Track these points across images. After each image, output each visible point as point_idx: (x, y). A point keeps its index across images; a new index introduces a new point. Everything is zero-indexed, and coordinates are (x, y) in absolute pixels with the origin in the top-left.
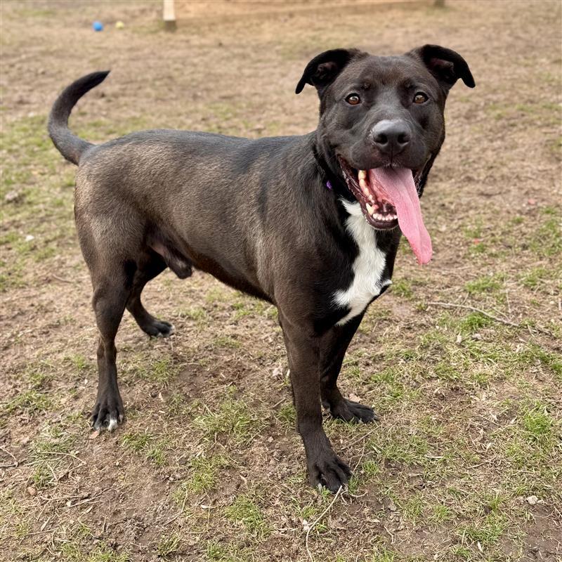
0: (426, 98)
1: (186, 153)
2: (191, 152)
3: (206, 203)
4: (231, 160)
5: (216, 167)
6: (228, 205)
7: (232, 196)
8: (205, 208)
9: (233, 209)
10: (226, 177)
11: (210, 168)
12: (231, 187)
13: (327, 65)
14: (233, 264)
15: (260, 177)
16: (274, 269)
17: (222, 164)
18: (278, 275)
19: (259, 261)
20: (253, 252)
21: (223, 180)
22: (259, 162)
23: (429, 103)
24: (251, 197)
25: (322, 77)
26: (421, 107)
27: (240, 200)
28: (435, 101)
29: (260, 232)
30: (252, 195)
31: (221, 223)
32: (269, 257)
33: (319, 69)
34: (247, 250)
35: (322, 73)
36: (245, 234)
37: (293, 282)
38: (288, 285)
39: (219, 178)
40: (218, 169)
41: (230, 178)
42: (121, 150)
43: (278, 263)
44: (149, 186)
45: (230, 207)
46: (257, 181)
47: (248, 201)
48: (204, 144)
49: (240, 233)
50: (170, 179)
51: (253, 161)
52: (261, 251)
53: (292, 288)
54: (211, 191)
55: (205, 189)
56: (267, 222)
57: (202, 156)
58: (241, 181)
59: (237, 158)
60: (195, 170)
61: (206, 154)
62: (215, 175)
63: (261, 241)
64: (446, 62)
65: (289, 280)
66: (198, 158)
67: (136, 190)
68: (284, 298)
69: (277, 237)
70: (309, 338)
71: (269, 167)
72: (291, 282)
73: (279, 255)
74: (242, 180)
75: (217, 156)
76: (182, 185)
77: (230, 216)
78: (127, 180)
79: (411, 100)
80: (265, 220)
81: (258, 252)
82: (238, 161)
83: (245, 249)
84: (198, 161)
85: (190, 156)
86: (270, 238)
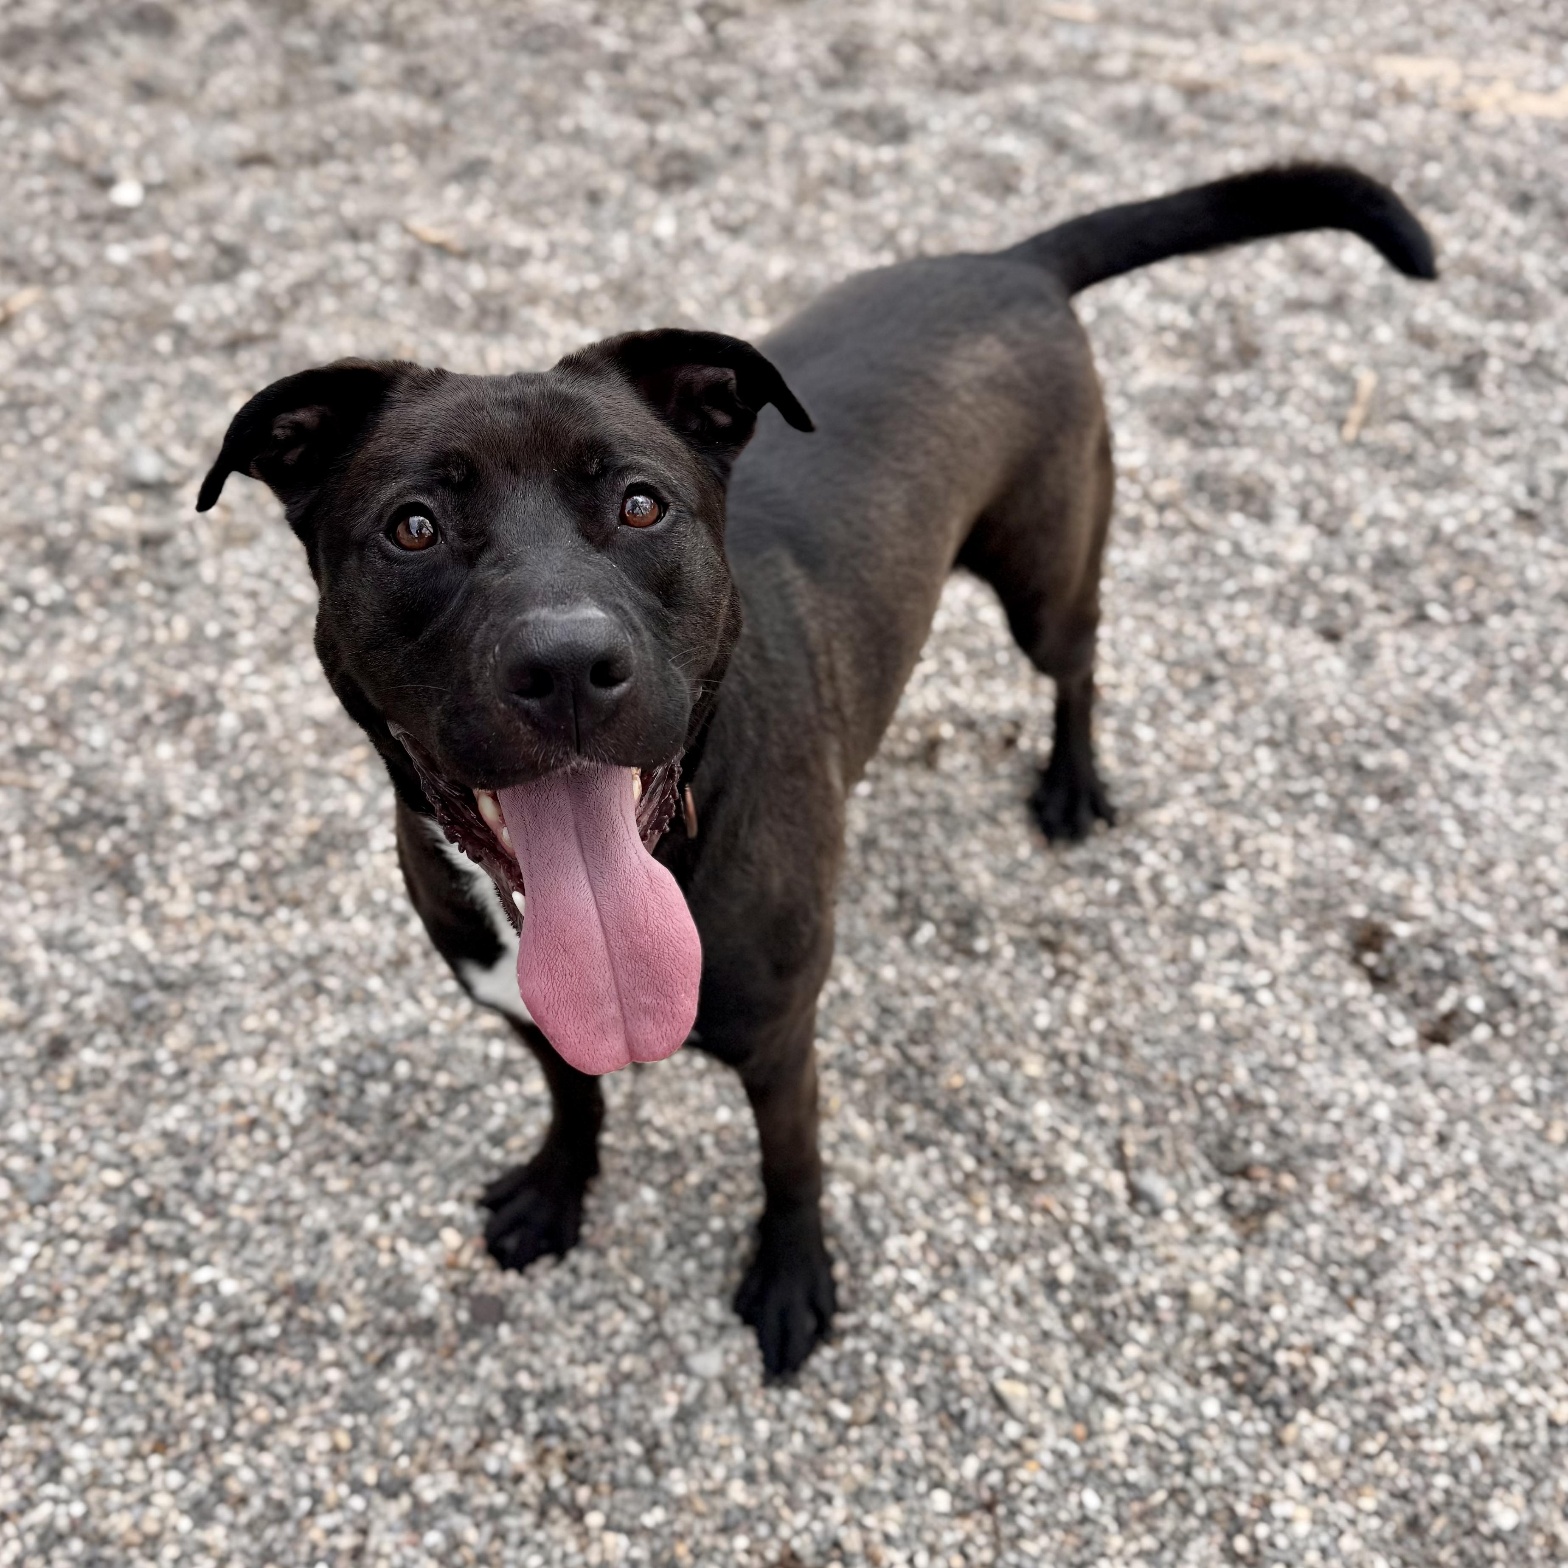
0: (662, 506)
13: (302, 416)
23: (675, 522)
25: (291, 457)
26: (653, 537)
28: (692, 514)
33: (278, 432)
35: (288, 444)
64: (710, 373)
79: (613, 518)
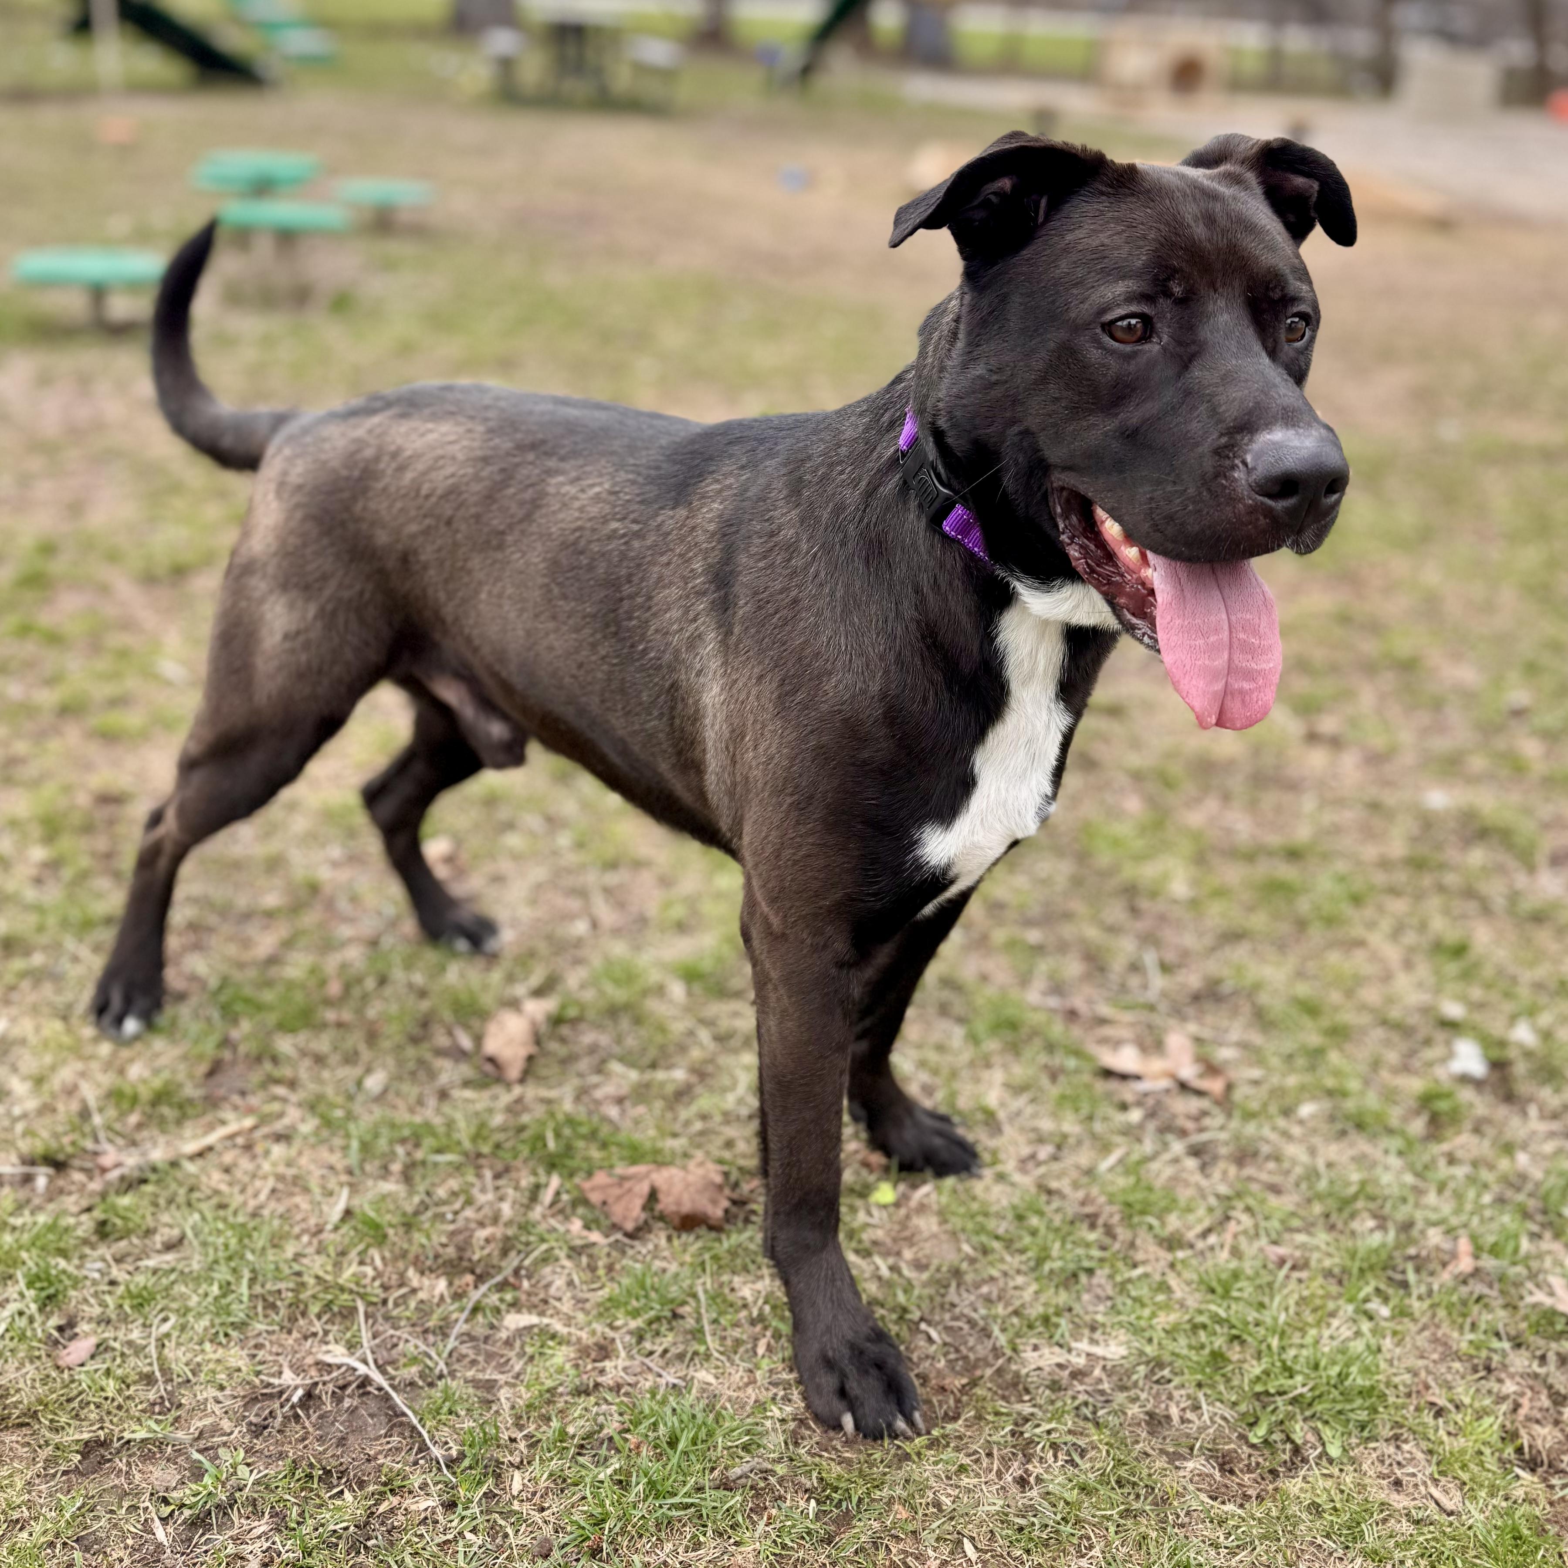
1: (521, 448)
2: (533, 446)
3: (568, 583)
4: (639, 474)
5: (597, 489)
6: (627, 590)
7: (639, 565)
8: (564, 597)
9: (639, 600)
10: (624, 518)
11: (583, 491)
12: (636, 544)
14: (636, 748)
15: (720, 516)
16: (750, 768)
17: (615, 484)
18: (760, 785)
19: (710, 744)
20: (696, 718)
21: (614, 525)
22: (717, 481)
24: (692, 570)
27: (660, 578)
29: (714, 664)
30: (698, 565)
31: (605, 637)
32: (736, 736)
34: (676, 713)
36: (672, 669)
37: (801, 807)
38: (788, 812)
39: (605, 521)
40: (604, 495)
41: (635, 521)
42: (362, 429)
43: (761, 749)
44: (413, 528)
45: (631, 597)
46: (712, 527)
47: (686, 580)
48: (571, 428)
49: (660, 667)
50: (473, 510)
51: (701, 476)
52: (715, 716)
53: (798, 823)
54: (581, 553)
55: (564, 546)
56: (734, 638)
57: (562, 459)
58: (666, 528)
59: (658, 468)
60: (543, 494)
61: (574, 454)
62: (594, 510)
63: (716, 689)
64: (1300, 181)
65: (789, 800)
66: (552, 463)
67: (382, 538)
68: (769, 850)
69: (760, 678)
70: (834, 971)
71: (746, 490)
72: (795, 805)
73: (764, 727)
74: (670, 524)
75: (603, 462)
76: (503, 533)
77: (630, 619)
78: (365, 508)
79: (1283, 338)
80: (729, 633)
81: (708, 721)
82: (660, 477)
83: (673, 708)
84: (550, 472)
85: (531, 457)
86: (740, 684)
